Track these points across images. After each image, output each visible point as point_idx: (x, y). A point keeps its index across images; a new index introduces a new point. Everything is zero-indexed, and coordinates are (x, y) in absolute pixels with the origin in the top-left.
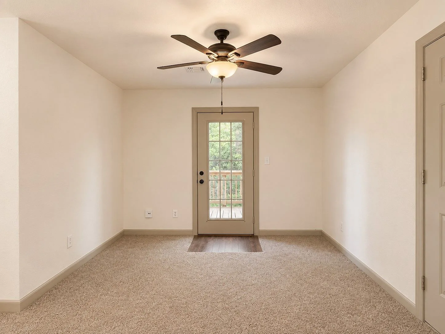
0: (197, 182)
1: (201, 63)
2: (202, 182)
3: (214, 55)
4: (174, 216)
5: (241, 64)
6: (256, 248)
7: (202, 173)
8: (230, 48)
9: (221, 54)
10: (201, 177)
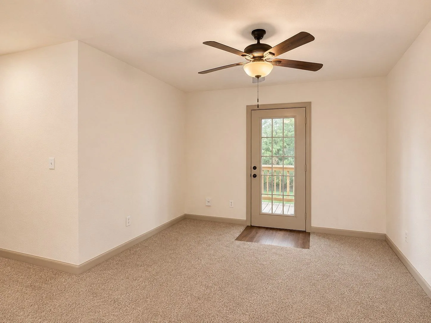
0: (251, 176)
1: (238, 64)
2: (255, 176)
3: (249, 57)
4: (230, 206)
5: (279, 62)
6: (305, 245)
7: (255, 168)
8: (265, 48)
9: (256, 54)
10: (254, 172)
